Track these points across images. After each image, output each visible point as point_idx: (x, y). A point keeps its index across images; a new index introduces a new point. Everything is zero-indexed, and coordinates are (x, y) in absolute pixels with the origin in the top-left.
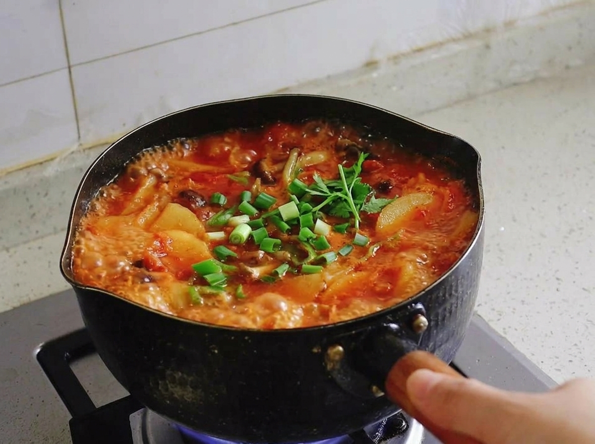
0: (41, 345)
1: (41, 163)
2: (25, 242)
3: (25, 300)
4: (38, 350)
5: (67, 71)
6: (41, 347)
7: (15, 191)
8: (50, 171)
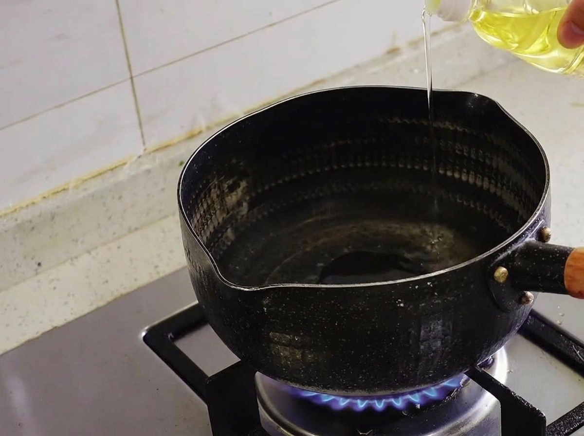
0: (147, 328)
1: (112, 170)
2: (105, 244)
3: (117, 294)
4: (144, 334)
5: (129, 82)
6: (147, 330)
7: (93, 196)
8: (122, 175)
